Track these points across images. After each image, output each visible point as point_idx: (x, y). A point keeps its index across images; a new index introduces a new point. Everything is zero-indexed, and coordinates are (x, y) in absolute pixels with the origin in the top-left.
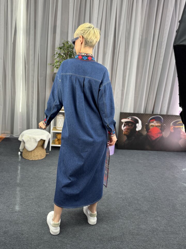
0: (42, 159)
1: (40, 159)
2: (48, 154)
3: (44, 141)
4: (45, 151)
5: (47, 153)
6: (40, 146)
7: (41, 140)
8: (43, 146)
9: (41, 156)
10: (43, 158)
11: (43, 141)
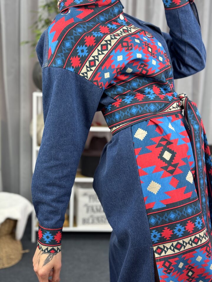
0: (13, 267)
1: (6, 266)
2: (27, 251)
3: (15, 222)
4: (19, 246)
5: (24, 248)
6: (6, 235)
7: (8, 220)
8: (12, 233)
9: (10, 258)
10: (13, 263)
11: (12, 223)
